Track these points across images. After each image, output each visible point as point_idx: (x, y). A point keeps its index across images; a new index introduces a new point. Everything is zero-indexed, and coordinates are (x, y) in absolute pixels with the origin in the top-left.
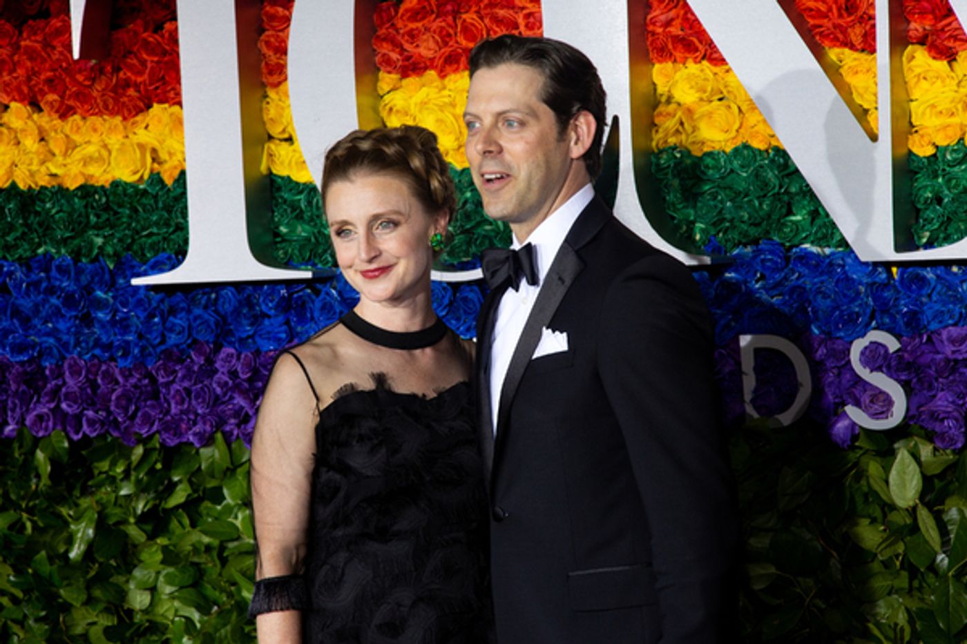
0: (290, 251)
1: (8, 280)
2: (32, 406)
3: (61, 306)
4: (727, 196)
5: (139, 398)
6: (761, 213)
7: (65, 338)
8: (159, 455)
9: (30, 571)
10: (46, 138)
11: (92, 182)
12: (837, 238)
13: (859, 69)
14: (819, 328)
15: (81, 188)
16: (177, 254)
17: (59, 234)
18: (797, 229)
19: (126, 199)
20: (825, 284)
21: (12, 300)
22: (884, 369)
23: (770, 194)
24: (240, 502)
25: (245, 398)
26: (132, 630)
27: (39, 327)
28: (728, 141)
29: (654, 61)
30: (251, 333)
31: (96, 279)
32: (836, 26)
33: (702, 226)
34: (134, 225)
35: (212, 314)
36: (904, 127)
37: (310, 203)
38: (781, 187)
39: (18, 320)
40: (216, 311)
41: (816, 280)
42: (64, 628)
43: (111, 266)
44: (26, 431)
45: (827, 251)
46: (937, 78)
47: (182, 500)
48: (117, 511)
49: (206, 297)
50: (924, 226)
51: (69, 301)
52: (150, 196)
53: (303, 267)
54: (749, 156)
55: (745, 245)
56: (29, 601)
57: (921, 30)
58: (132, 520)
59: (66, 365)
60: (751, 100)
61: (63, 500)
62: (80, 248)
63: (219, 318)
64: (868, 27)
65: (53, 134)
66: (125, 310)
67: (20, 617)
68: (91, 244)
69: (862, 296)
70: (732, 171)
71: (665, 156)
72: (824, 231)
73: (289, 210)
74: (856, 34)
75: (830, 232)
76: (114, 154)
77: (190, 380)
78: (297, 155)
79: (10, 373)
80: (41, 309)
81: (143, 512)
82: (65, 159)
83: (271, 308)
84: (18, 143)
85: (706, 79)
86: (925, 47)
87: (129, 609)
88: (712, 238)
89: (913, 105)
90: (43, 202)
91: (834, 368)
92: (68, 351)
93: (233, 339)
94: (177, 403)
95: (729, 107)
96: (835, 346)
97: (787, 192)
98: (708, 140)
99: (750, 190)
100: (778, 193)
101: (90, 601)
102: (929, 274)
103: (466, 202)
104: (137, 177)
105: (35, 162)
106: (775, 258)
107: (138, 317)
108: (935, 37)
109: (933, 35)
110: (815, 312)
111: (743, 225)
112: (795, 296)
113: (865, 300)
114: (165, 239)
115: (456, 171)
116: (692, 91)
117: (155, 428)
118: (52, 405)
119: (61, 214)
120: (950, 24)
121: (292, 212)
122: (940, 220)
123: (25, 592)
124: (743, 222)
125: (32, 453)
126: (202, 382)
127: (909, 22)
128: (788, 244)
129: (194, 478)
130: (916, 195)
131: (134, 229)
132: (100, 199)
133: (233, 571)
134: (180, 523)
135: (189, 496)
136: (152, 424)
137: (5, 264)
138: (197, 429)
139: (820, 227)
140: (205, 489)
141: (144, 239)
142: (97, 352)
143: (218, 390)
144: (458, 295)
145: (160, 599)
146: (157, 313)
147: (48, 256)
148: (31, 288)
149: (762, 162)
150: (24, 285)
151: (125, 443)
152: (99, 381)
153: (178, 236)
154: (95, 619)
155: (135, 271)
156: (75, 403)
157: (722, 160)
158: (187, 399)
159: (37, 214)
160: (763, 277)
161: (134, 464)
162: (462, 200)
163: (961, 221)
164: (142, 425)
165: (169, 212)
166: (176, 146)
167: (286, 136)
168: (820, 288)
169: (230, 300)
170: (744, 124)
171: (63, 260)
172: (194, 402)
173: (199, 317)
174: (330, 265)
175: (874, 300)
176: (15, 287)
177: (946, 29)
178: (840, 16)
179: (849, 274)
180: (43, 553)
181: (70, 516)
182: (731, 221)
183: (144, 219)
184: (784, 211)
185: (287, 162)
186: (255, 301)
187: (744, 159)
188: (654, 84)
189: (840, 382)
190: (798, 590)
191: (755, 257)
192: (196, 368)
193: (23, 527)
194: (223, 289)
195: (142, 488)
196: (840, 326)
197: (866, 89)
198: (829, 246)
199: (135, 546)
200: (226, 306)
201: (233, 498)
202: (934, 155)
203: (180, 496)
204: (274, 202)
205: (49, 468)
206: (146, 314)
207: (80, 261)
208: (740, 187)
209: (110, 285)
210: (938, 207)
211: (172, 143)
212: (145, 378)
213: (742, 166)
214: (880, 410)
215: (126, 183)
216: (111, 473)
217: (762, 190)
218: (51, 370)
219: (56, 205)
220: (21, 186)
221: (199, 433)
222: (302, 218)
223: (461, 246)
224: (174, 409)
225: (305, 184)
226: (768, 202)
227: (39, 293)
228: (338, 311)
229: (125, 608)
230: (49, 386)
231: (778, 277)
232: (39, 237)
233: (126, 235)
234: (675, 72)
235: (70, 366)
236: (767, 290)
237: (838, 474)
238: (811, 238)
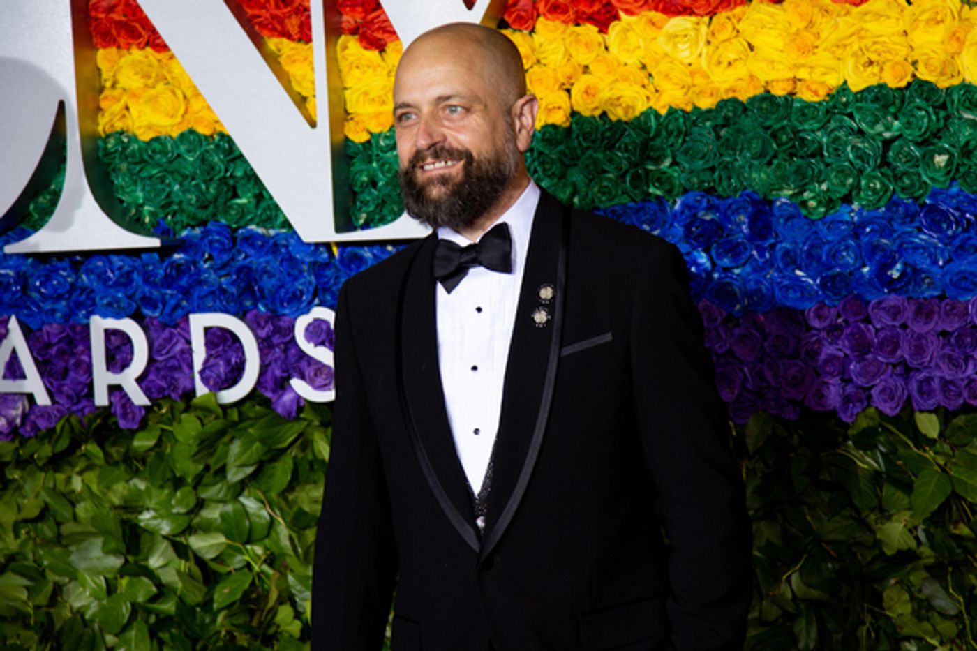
4: (175, 180)
6: (209, 197)
12: (281, 219)
13: (297, 57)
14: (265, 306)
18: (243, 212)
20: (270, 264)
22: (327, 344)
23: (216, 178)
28: (173, 126)
29: (99, 46)
32: (274, 17)
33: (151, 209)
36: (340, 115)
38: (226, 171)
41: (261, 260)
45: (272, 232)
46: (369, 67)
50: (361, 208)
54: (194, 140)
55: (193, 227)
57: (352, 22)
60: (195, 87)
64: (303, 18)
69: (305, 274)
70: (179, 156)
71: (112, 141)
72: (268, 213)
74: (293, 24)
75: (274, 213)
85: (150, 66)
86: (357, 37)
88: (161, 221)
89: (347, 93)
91: (280, 344)
95: (173, 92)
96: (281, 323)
97: (232, 176)
98: (154, 125)
99: (196, 174)
100: (224, 177)
102: (367, 254)
106: (223, 239)
108: (365, 29)
109: (363, 27)
110: (261, 291)
111: (190, 208)
112: (242, 276)
113: (308, 278)
116: (137, 77)
120: (378, 17)
122: (376, 202)
124: (191, 205)
127: (341, 15)
128: (234, 226)
130: (353, 179)
139: (264, 210)
149: (208, 148)
157: (169, 145)
160: (211, 258)
163: (394, 203)
168: (265, 267)
170: (190, 110)
175: (317, 278)
177: (376, 21)
178: (278, 7)
179: (293, 254)
182: (180, 203)
184: (230, 194)
187: (190, 144)
188: (99, 70)
189: (286, 357)
190: (246, 558)
191: (203, 238)
196: (285, 304)
197: (304, 77)
198: (273, 228)
202: (369, 142)
208: (188, 170)
210: (373, 190)
213: (189, 151)
214: (323, 383)
217: (208, 174)
226: (214, 186)
231: (225, 257)
234: (121, 57)
236: (215, 271)
237: (285, 445)
238: (257, 220)
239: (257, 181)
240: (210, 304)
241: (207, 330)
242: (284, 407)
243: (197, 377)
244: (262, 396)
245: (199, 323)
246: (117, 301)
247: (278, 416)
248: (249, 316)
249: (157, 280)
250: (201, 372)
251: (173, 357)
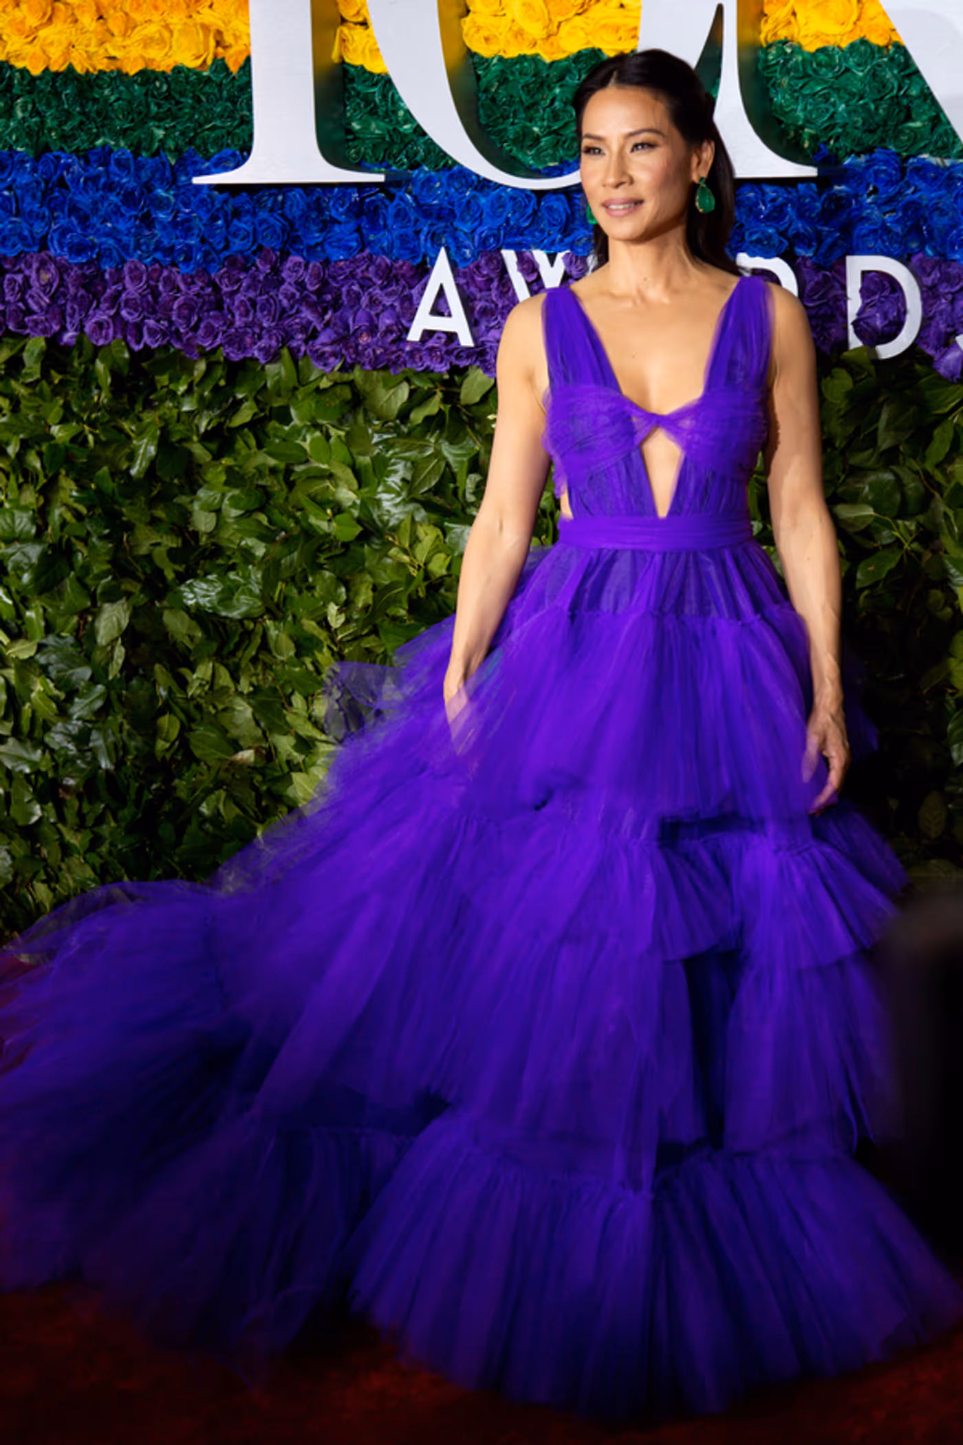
0: (363, 149)
1: (65, 173)
2: (91, 312)
3: (120, 204)
4: (840, 98)
5: (201, 308)
6: (877, 119)
7: (125, 239)
8: (223, 369)
9: (93, 486)
10: (105, 16)
11: (151, 67)
14: (933, 248)
15: (141, 73)
16: (242, 151)
17: (118, 125)
18: (916, 137)
19: (188, 87)
20: (943, 200)
21: (70, 195)
23: (888, 97)
24: (309, 423)
25: (313, 312)
26: (196, 553)
27: (98, 225)
28: (844, 35)
30: (320, 240)
31: (157, 176)
33: (813, 132)
34: (196, 117)
35: (279, 217)
37: (384, 97)
38: (900, 88)
39: (77, 218)
40: (282, 215)
41: (933, 195)
42: (128, 548)
43: (173, 162)
44: (85, 339)
45: (948, 162)
47: (248, 419)
48: (181, 427)
49: (272, 199)
51: (129, 199)
52: (214, 85)
53: (376, 169)
54: (866, 51)
55: (858, 155)
56: (91, 517)
58: (195, 438)
59: (126, 269)
61: (125, 414)
62: (140, 142)
63: (286, 224)
65: (112, 11)
66: (187, 211)
67: (84, 534)
68: (152, 136)
70: (847, 70)
71: (773, 51)
72: (945, 139)
73: (362, 105)
75: (951, 140)
76: (176, 34)
77: (255, 290)
78: (371, 41)
79: (69, 275)
80: (100, 206)
81: (206, 431)
82: (124, 40)
83: (341, 214)
84: (76, 21)
87: (194, 531)
88: (822, 146)
90: (101, 88)
91: (947, 294)
92: (128, 254)
93: (301, 247)
94: (241, 315)
96: (950, 270)
97: (906, 95)
98: (822, 34)
99: (865, 91)
100: (897, 96)
101: (154, 522)
103: (553, 100)
104: (200, 62)
105: (94, 42)
106: (890, 170)
107: (201, 220)
110: (930, 231)
111: (856, 131)
112: (909, 213)
114: (229, 133)
115: (544, 64)
117: (218, 341)
118: (112, 312)
119: (120, 102)
121: (366, 107)
123: (89, 508)
124: (857, 128)
125: (93, 362)
126: (268, 293)
128: (905, 154)
129: (260, 395)
131: (197, 121)
132: (161, 86)
133: (300, 495)
134: (246, 443)
135: (255, 414)
136: (216, 337)
137: (63, 155)
138: (262, 344)
139: (941, 136)
140: (271, 408)
141: (206, 133)
142: (158, 255)
143: (285, 302)
144: (543, 203)
145: (226, 523)
146: (221, 216)
147: (107, 149)
148: (90, 184)
149: (880, 60)
150: (82, 180)
151: (188, 356)
152: (161, 287)
153: (243, 131)
154: (159, 540)
155: (198, 168)
156: (136, 310)
157: (837, 57)
158: (252, 312)
159: (95, 101)
160: (875, 191)
161: (197, 380)
162: (551, 97)
164: (206, 336)
165: (234, 103)
166: (242, 27)
167: (360, 19)
168: (937, 204)
169: (298, 202)
170: (863, 16)
171: (123, 154)
172: (259, 314)
173: (265, 221)
174: (405, 167)
176: (73, 181)
180: (105, 469)
181: (132, 431)
182: (844, 126)
183: (207, 110)
184: (902, 116)
185: (360, 49)
186: (324, 205)
187: (861, 56)
189: (953, 309)
190: (897, 534)
191: (868, 168)
192: (261, 277)
193: (86, 440)
194: (291, 190)
195: (205, 405)
196: (956, 248)
198: (949, 157)
199: (200, 466)
200: (294, 209)
201: (301, 419)
203: (245, 415)
204: (347, 95)
205: (109, 380)
206: (208, 216)
207: (140, 155)
208: (857, 87)
209: (172, 183)
211: (237, 24)
212: (208, 286)
213: (859, 65)
215: (189, 69)
216: (172, 387)
217: (879, 92)
218: (110, 274)
219: (115, 92)
220: (79, 69)
221: (265, 347)
222: (376, 113)
223: (546, 150)
224: (238, 322)
225: (379, 75)
226: (885, 106)
227: (98, 190)
228: (413, 218)
229: (191, 529)
230: (109, 291)
231: (892, 191)
232: (97, 127)
233: (188, 127)
235: (131, 271)
236: (879, 206)
237: (947, 410)
238: (931, 148)
239: (934, 102)
240: (871, 244)
241: (865, 274)
242: (946, 367)
243: (851, 328)
244: (923, 353)
245: (857, 265)
246: (769, 237)
247: (940, 377)
248: (915, 259)
249: (814, 215)
250: (855, 324)
251: (826, 303)
